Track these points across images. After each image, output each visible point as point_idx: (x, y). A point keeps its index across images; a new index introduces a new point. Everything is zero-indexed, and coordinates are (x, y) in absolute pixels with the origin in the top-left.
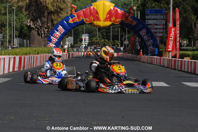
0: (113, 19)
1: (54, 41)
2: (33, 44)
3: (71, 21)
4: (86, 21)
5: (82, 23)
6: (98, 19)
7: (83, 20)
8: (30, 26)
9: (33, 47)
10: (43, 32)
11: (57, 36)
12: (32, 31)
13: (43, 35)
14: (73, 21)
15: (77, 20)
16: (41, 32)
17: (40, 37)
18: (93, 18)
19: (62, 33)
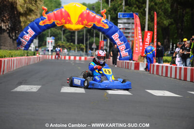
0: (85, 22)
1: (24, 43)
2: (5, 46)
3: (41, 23)
4: (57, 23)
5: (54, 25)
6: (70, 22)
7: (54, 22)
8: (1, 27)
11: (27, 39)
13: (14, 38)
14: (44, 23)
15: (48, 23)
16: (12, 34)
17: (12, 40)
18: (64, 21)
19: (32, 35)
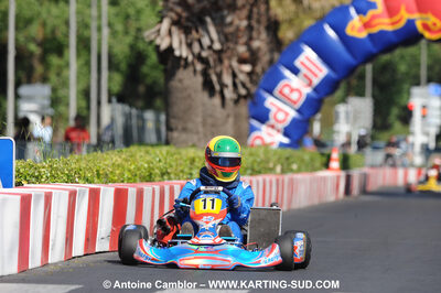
1: (281, 116)
2: (185, 130)
3: (356, 27)
4: (424, 25)
5: (410, 36)
7: (411, 23)
8: (170, 49)
9: (185, 144)
10: (227, 80)
11: (295, 96)
12: (182, 74)
13: (229, 93)
14: (366, 26)
16: (219, 76)
17: (217, 100)
19: (316, 81)
